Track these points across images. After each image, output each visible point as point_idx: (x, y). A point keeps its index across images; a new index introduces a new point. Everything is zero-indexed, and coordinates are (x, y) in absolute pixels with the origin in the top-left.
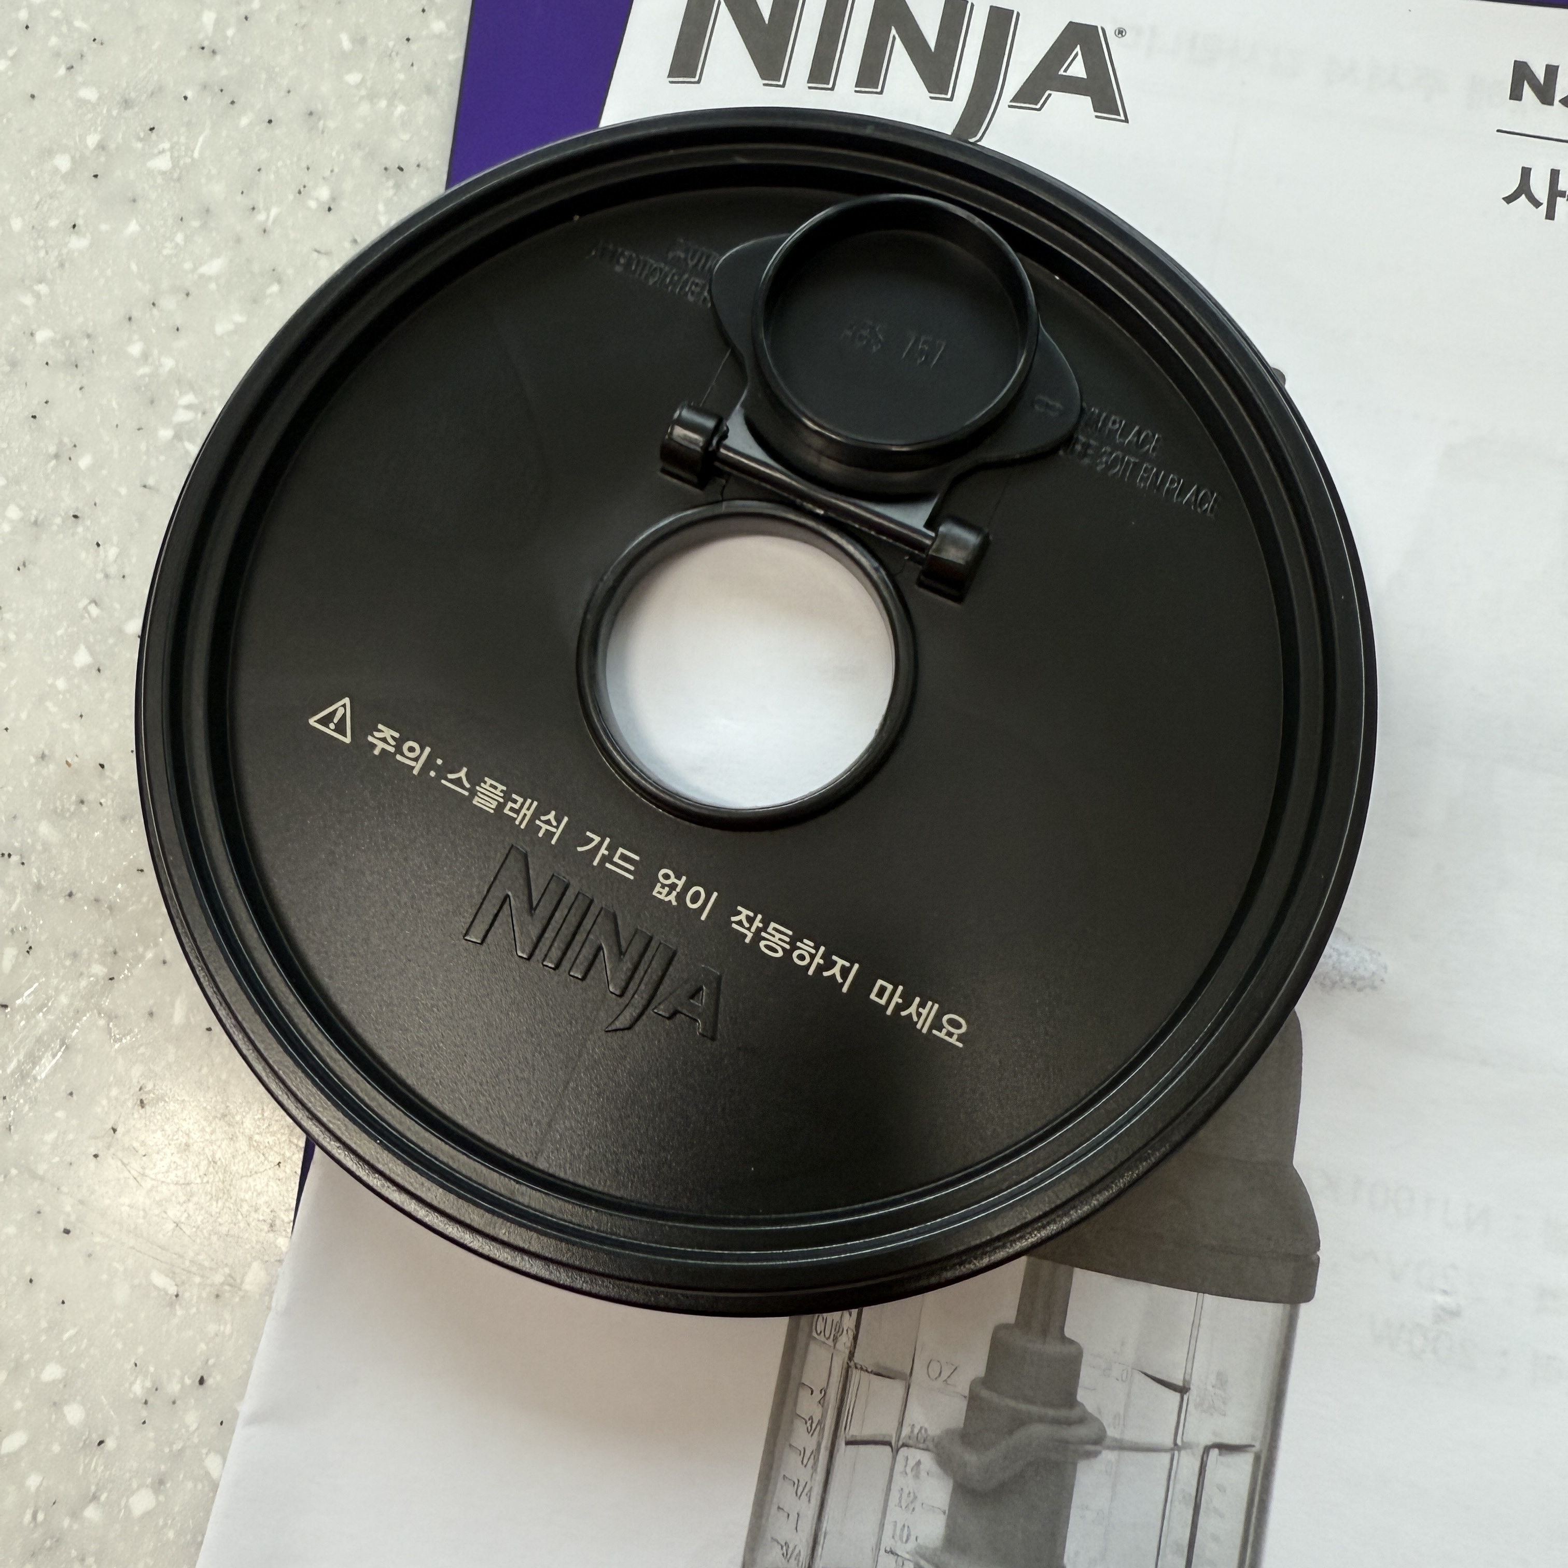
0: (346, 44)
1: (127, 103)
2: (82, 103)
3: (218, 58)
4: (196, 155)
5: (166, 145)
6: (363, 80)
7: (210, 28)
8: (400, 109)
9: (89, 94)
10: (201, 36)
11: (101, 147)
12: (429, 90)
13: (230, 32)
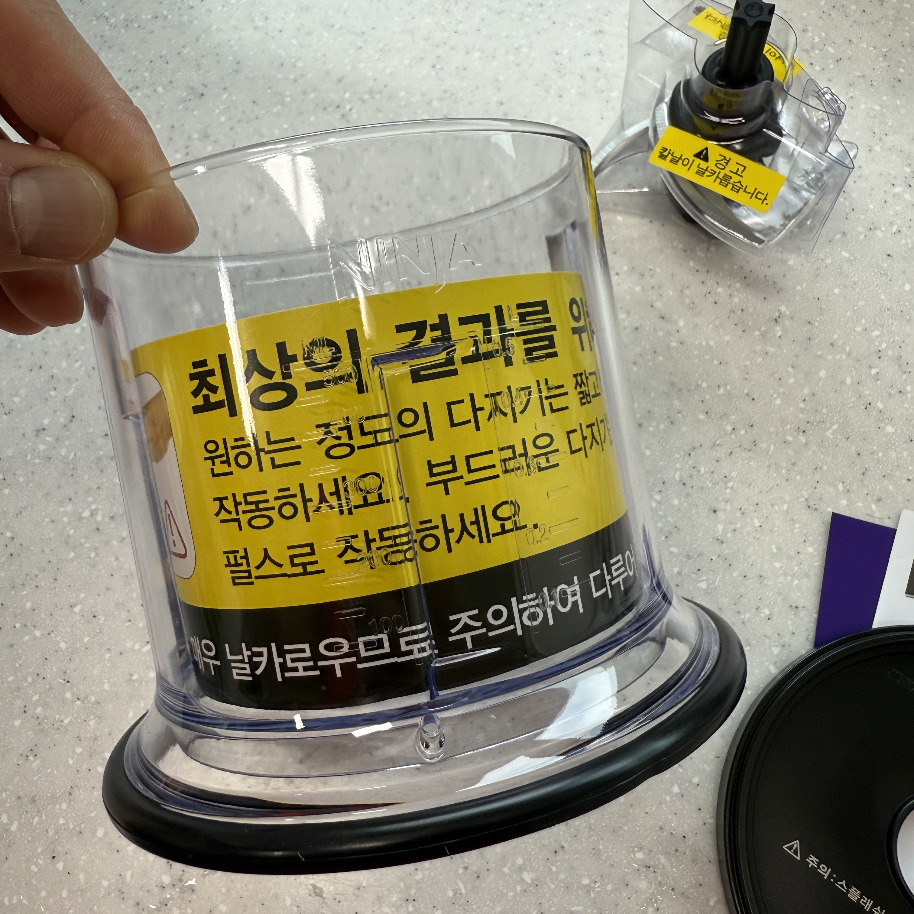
0: (775, 550)
1: (689, 557)
2: (671, 553)
3: (724, 545)
4: (716, 584)
5: (704, 578)
6: (782, 567)
7: (721, 532)
8: (796, 582)
9: (675, 550)
10: (718, 534)
11: (679, 574)
12: (807, 576)
13: (729, 535)
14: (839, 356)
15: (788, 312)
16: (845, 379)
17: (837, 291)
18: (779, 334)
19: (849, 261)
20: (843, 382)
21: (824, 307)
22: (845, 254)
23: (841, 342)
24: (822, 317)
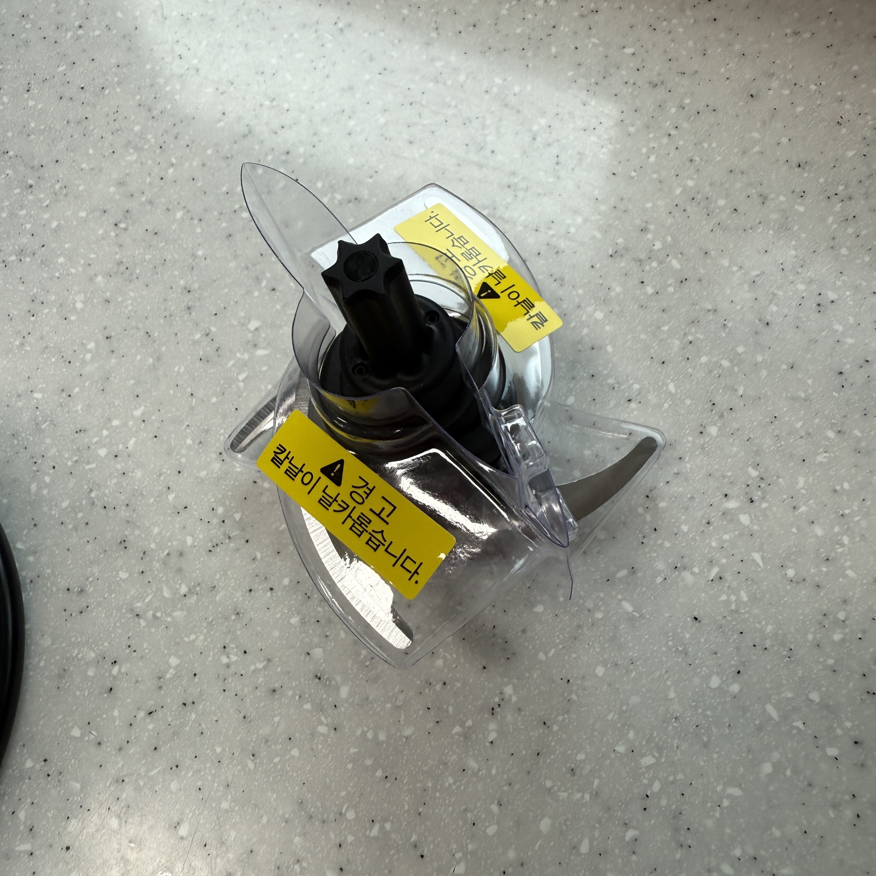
14: (579, 795)
15: (514, 699)
16: (580, 841)
17: (600, 671)
18: (492, 736)
19: (631, 619)
20: (575, 848)
21: (574, 697)
22: (628, 607)
23: (588, 768)
24: (566, 716)
